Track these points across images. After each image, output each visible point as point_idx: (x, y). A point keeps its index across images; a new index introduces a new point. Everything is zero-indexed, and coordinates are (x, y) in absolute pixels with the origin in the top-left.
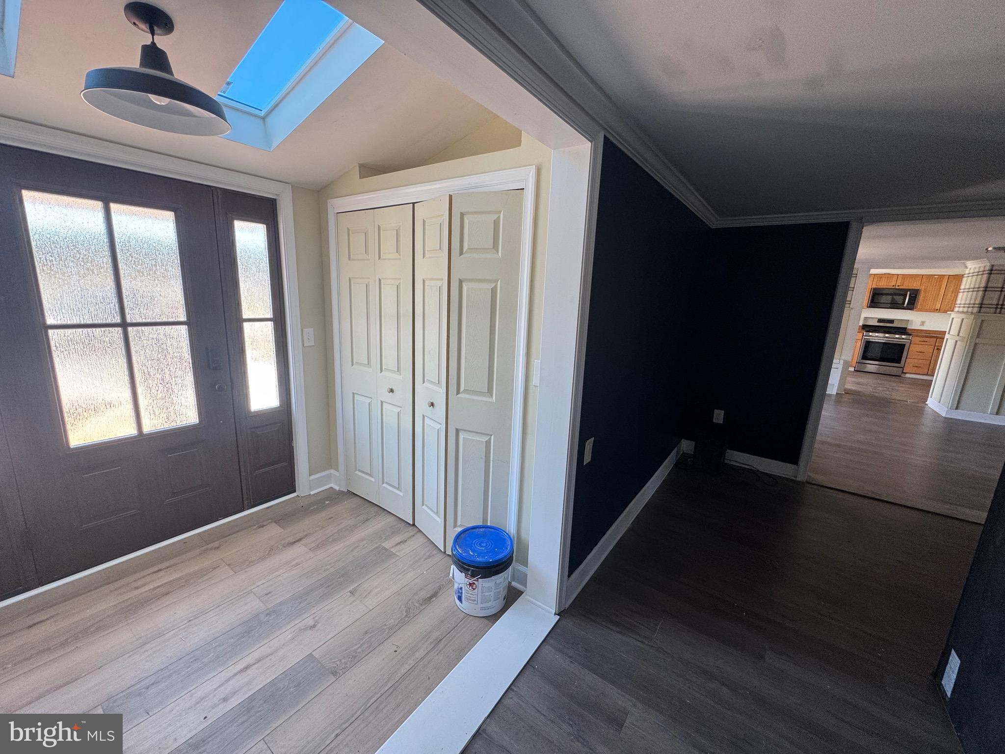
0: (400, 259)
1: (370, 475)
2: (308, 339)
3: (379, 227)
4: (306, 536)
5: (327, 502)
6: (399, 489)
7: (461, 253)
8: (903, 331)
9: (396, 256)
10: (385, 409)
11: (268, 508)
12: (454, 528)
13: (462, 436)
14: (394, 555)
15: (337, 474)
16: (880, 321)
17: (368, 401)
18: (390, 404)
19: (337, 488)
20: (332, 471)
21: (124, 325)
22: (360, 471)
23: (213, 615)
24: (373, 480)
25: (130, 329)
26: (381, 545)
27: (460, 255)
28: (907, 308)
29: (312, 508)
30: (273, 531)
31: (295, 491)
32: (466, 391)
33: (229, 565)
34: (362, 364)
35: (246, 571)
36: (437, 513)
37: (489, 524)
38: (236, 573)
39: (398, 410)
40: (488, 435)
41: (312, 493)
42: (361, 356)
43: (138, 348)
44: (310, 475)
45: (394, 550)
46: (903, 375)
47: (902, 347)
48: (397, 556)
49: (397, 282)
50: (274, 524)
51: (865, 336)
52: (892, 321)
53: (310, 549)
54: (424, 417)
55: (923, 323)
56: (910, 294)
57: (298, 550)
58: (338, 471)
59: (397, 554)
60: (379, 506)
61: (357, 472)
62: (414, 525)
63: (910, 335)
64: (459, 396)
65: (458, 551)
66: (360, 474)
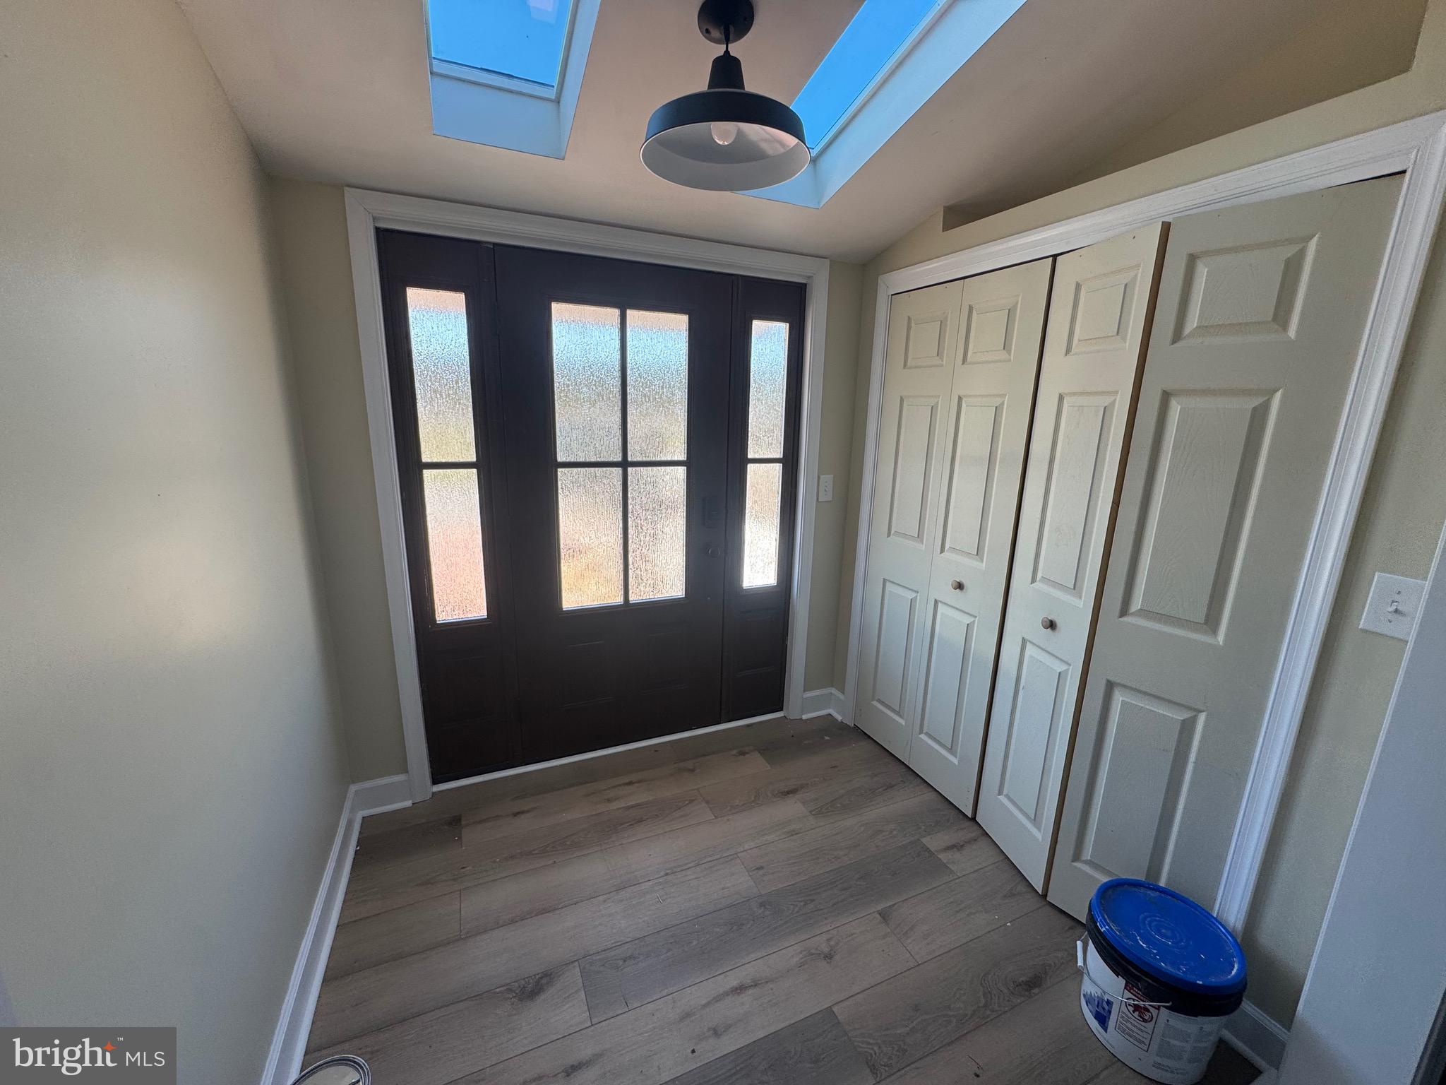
0: (1010, 360)
1: (898, 713)
2: (825, 490)
3: (971, 308)
4: (802, 787)
5: (827, 738)
6: (952, 750)
7: (1177, 336)
9: (1004, 355)
10: (942, 614)
11: (748, 726)
12: (1073, 861)
13: (1119, 698)
14: (942, 867)
15: (842, 697)
17: (911, 595)
18: (957, 609)
19: (840, 718)
20: (834, 691)
21: (625, 464)
22: (879, 701)
23: (692, 877)
24: (903, 722)
25: (630, 469)
26: (919, 840)
27: (1174, 341)
29: (806, 742)
30: (756, 765)
31: (781, 709)
32: (1142, 613)
33: (707, 802)
34: (905, 536)
35: (728, 820)
36: (1035, 820)
37: (1162, 883)
38: (716, 817)
39: (968, 620)
40: (1189, 708)
41: (804, 717)
42: (906, 520)
43: (634, 493)
44: (804, 691)
45: (943, 857)
48: (952, 872)
49: (997, 401)
50: (757, 754)
53: (810, 812)
54: (1024, 641)
57: (791, 809)
58: (843, 693)
59: (953, 867)
60: (908, 767)
61: (875, 703)
62: (973, 819)
64: (1125, 619)
65: (1110, 927)
66: (881, 707)
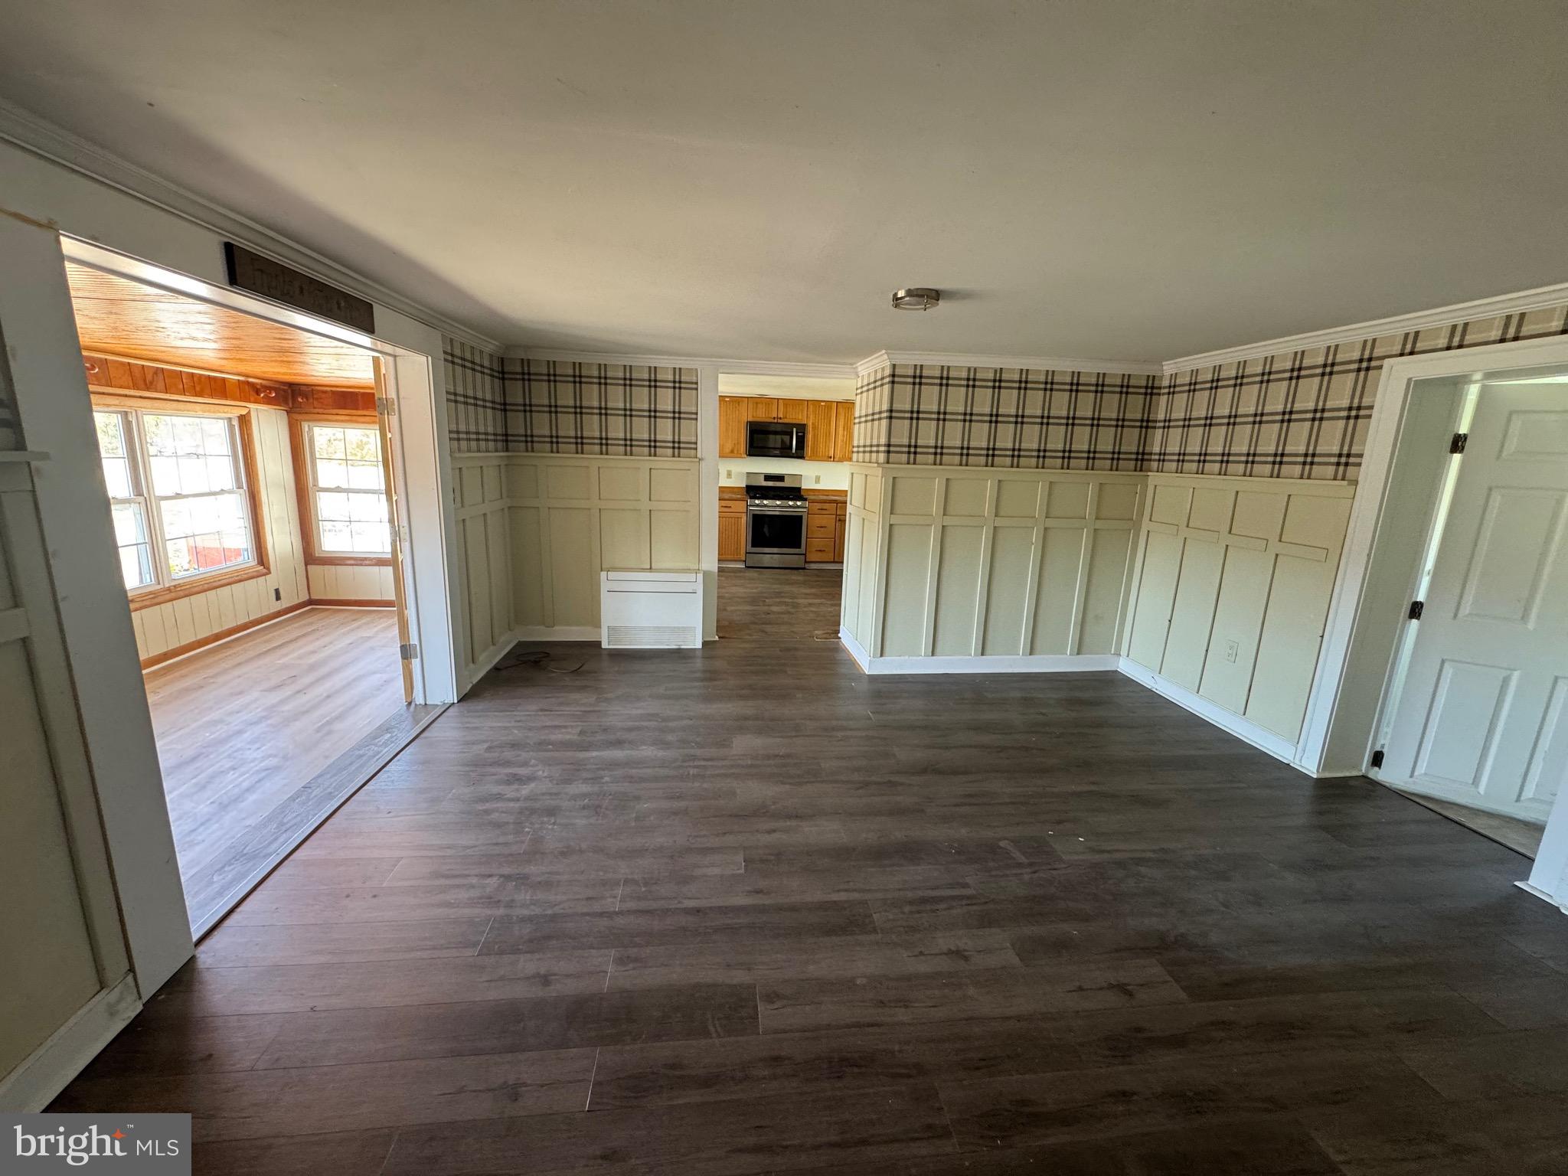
8: (795, 493)
16: (768, 477)
28: (795, 455)
46: (807, 566)
47: (797, 520)
51: (751, 506)
52: (780, 478)
55: (818, 480)
56: (797, 433)
63: (806, 500)
